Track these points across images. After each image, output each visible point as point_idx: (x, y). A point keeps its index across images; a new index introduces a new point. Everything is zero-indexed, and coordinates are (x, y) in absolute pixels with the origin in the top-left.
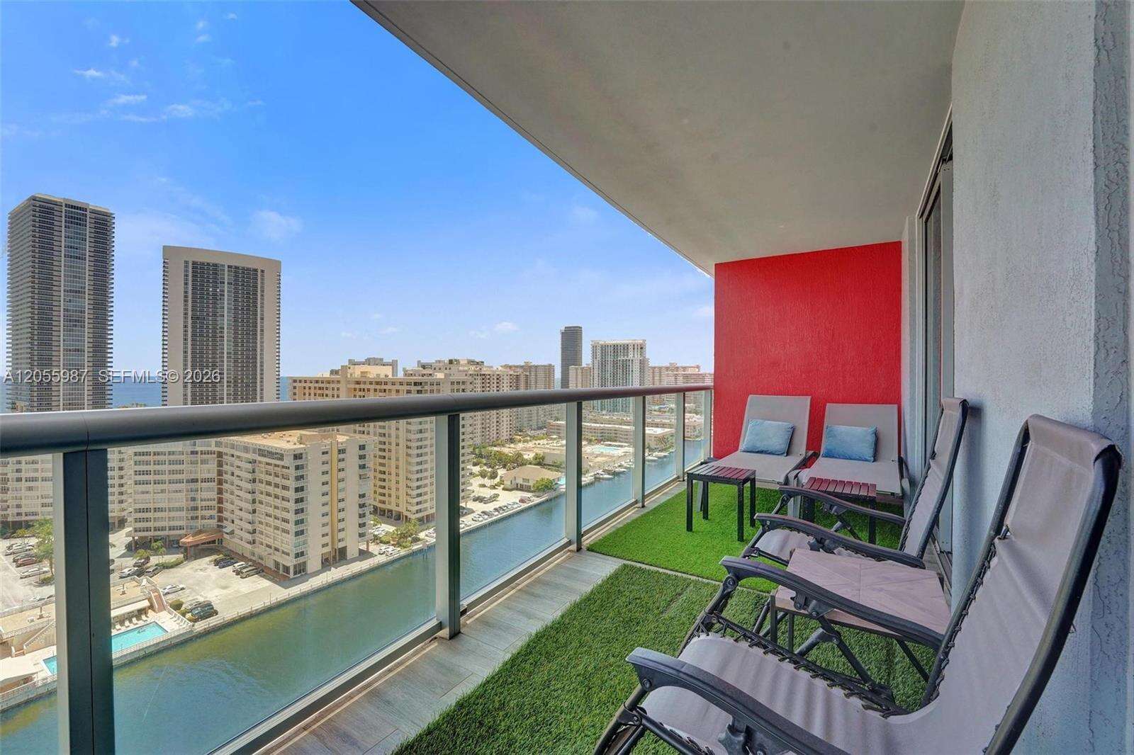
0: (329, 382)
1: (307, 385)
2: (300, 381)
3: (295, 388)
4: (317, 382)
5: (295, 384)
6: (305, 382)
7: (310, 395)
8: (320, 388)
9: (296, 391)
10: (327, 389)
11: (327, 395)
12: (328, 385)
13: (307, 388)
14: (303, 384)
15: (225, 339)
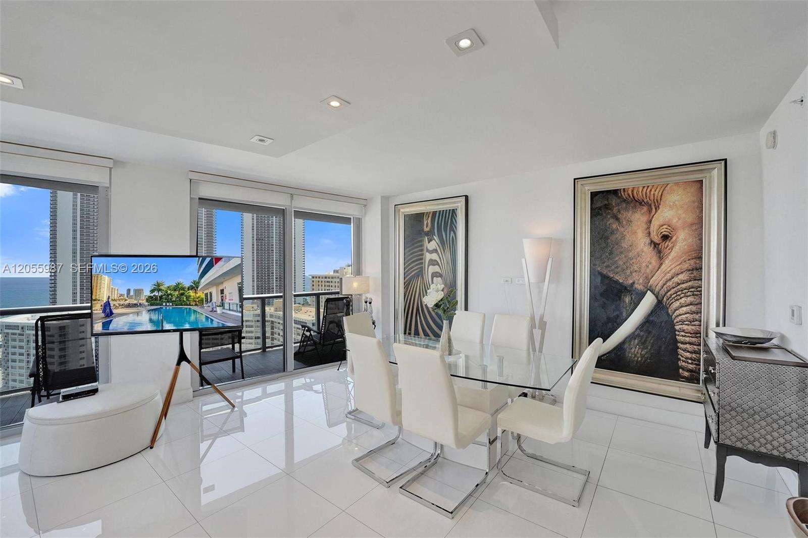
0: (332, 278)
1: (320, 280)
2: (316, 278)
3: (313, 282)
4: (326, 278)
5: (313, 279)
6: (319, 278)
7: (322, 286)
8: (328, 282)
9: (314, 283)
10: (332, 282)
11: (332, 286)
12: (332, 280)
13: (320, 282)
14: (318, 279)
15: (274, 252)
